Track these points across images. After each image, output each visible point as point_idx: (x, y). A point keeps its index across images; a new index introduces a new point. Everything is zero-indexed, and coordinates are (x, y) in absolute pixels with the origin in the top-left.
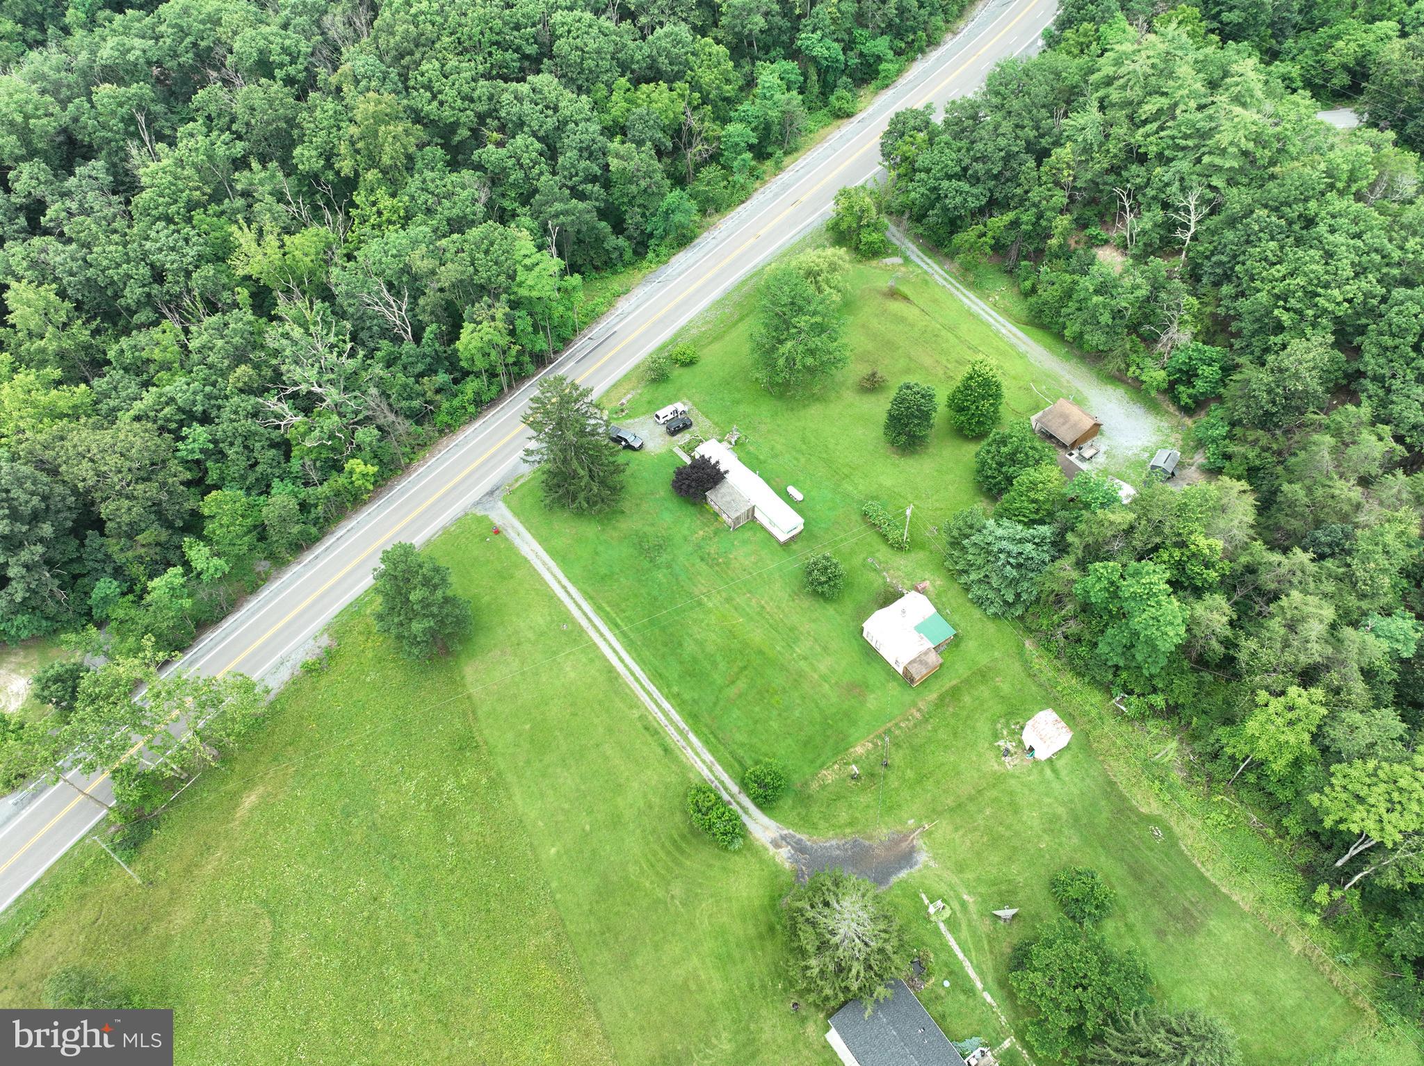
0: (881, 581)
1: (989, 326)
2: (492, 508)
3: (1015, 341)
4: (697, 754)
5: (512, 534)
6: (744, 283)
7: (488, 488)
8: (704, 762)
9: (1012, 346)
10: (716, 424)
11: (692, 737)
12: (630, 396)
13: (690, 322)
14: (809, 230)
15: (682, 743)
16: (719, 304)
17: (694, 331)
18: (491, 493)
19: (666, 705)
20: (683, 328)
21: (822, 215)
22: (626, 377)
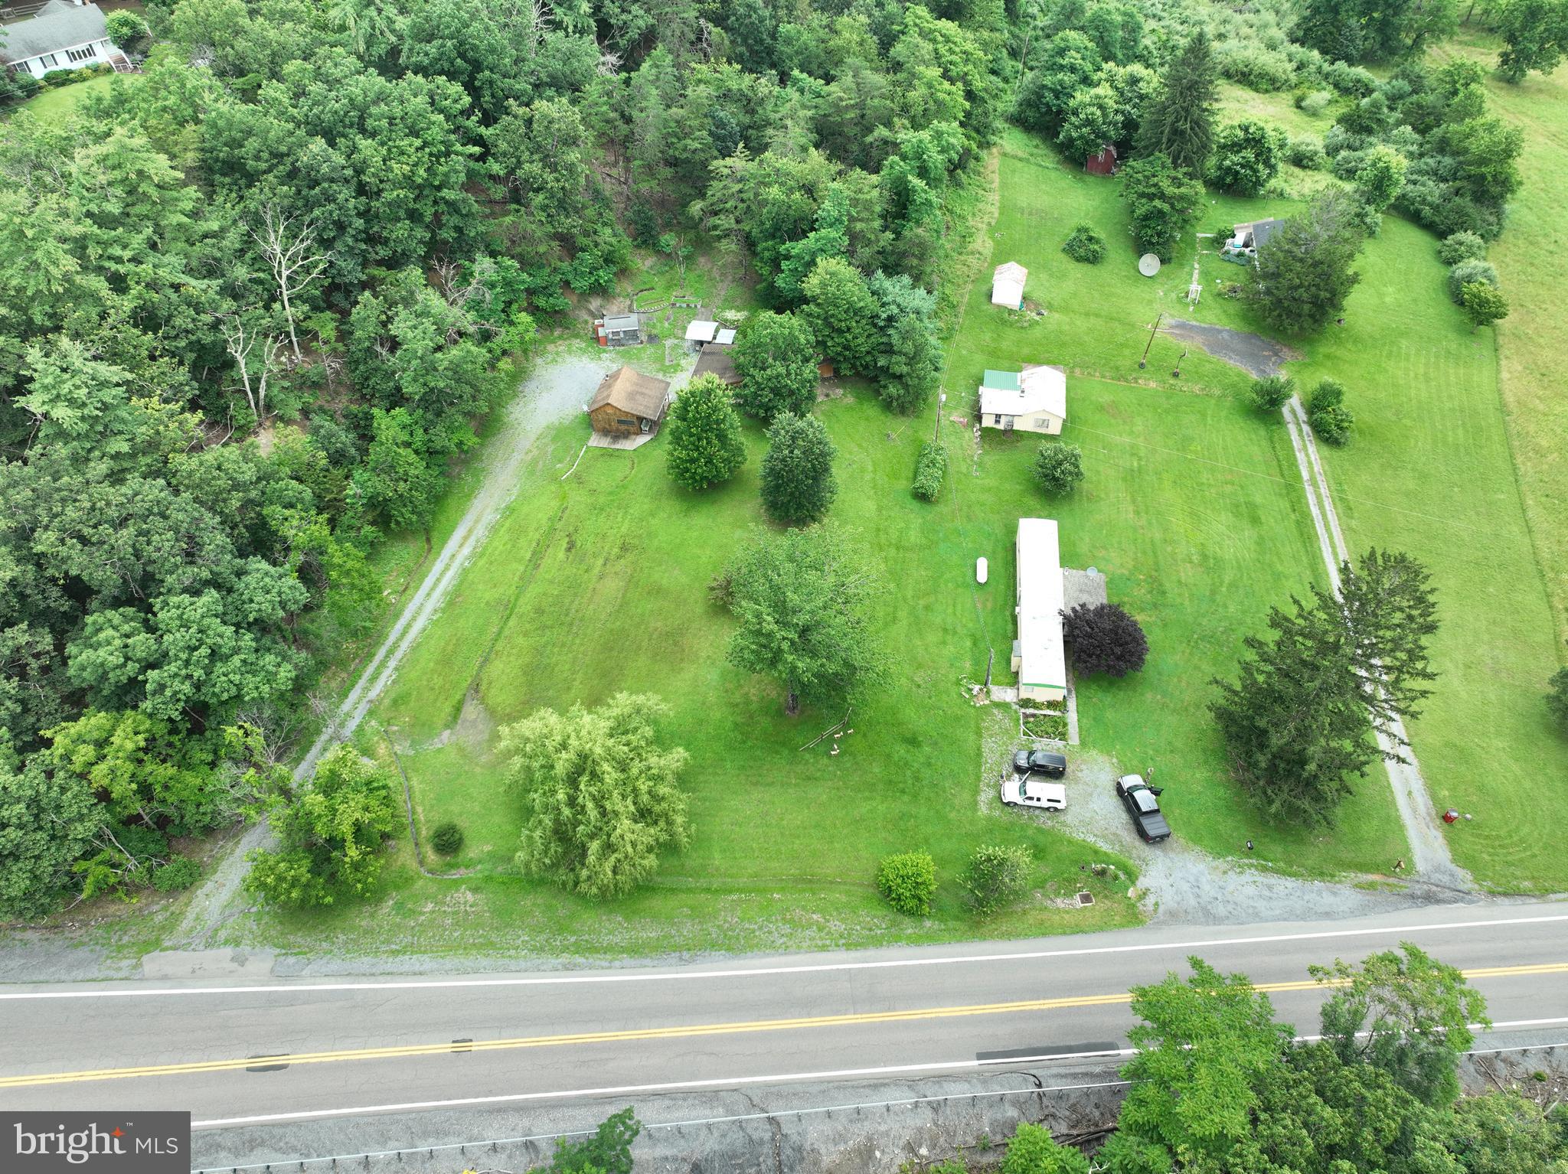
0: (986, 458)
1: (465, 571)
2: (1438, 869)
3: (480, 531)
4: (1310, 463)
5: (1422, 801)
6: (636, 950)
7: (1433, 910)
8: (1307, 455)
9: (494, 529)
10: (979, 734)
11: (1305, 475)
12: (1060, 903)
13: (824, 948)
14: (365, 962)
15: (1319, 478)
16: (733, 944)
17: (836, 926)
18: (1430, 899)
19: (1315, 511)
20: (848, 947)
21: (286, 978)
22: (1044, 930)
